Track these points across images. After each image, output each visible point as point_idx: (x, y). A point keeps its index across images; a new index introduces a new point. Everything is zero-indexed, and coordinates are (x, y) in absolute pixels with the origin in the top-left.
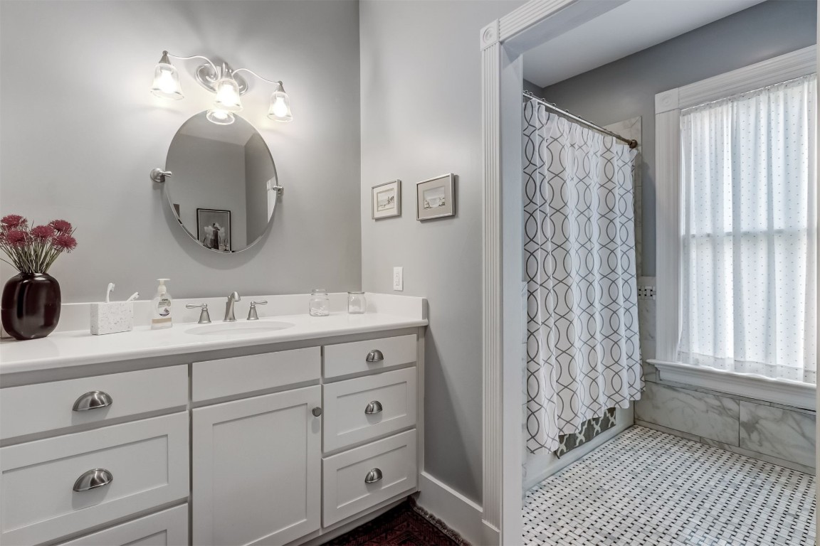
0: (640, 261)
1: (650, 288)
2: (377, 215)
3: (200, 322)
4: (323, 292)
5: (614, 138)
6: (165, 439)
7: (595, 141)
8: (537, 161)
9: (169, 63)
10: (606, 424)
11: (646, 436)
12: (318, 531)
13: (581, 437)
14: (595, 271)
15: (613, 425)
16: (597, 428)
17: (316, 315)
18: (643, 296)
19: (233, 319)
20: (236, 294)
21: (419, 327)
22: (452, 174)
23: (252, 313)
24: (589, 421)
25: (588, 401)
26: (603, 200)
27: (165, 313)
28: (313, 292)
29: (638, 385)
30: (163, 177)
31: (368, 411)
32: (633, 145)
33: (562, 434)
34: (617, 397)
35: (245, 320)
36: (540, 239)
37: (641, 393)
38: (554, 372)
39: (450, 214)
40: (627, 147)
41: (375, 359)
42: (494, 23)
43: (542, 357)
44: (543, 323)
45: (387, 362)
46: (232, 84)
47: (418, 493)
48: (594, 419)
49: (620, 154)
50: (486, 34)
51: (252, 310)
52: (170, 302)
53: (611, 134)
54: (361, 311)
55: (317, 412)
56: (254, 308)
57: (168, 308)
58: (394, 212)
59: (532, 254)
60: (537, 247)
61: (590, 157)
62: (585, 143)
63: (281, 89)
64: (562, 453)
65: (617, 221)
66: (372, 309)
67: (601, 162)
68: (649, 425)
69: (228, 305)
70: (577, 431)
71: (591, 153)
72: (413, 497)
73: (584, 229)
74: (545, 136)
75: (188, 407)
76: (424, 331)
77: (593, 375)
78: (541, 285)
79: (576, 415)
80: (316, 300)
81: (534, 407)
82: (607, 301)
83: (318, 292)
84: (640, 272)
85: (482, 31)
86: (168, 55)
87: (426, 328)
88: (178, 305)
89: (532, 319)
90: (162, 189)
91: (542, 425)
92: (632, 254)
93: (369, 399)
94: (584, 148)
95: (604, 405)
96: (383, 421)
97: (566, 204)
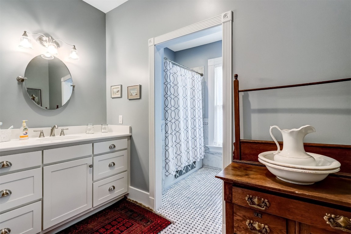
0: (204, 113)
1: (207, 122)
2: (113, 96)
3: (40, 137)
4: (91, 125)
5: (195, 73)
6: (32, 178)
7: (189, 74)
8: (168, 80)
9: (27, 36)
10: (193, 167)
11: (205, 170)
12: (91, 208)
13: (184, 171)
14: (189, 117)
15: (195, 167)
16: (190, 168)
17: (89, 133)
18: (205, 125)
19: (54, 135)
20: (56, 126)
21: (128, 136)
22: (140, 85)
23: (62, 133)
24: (187, 166)
25: (186, 159)
26: (192, 93)
27: (26, 134)
28: (87, 125)
29: (203, 154)
30: (23, 80)
31: (110, 166)
32: (202, 75)
33: (177, 170)
34: (196, 158)
35: (59, 136)
36: (169, 106)
37: (204, 156)
38: (174, 150)
39: (139, 98)
40: (200, 76)
41: (113, 147)
42: (152, 39)
43: (170, 145)
44: (171, 134)
45: (116, 149)
46: (54, 45)
47: (128, 194)
48: (188, 165)
49: (197, 78)
50: (150, 41)
51: (62, 132)
52: (27, 129)
53: (194, 71)
54: (107, 131)
55: (91, 166)
56: (63, 131)
57: (27, 132)
58: (119, 96)
59: (167, 111)
60: (168, 109)
61: (187, 79)
62: (185, 74)
63: (75, 48)
64: (178, 177)
65: (196, 100)
66: (111, 131)
67: (191, 81)
68: (207, 167)
69: (52, 130)
70: (182, 169)
71: (188, 78)
72: (126, 196)
73: (185, 103)
74: (171, 72)
75: (41, 166)
76: (130, 137)
77: (188, 151)
78: (170, 121)
79: (182, 164)
80: (89, 128)
81: (167, 161)
82: (193, 126)
83: (89, 125)
84: (204, 117)
85: (149, 40)
86: (26, 33)
87: (131, 136)
88: (30, 131)
89: (167, 133)
90: (22, 85)
91: (170, 167)
92: (201, 111)
93: (110, 162)
94: (185, 76)
95: (191, 160)
96: (115, 169)
97: (179, 95)
